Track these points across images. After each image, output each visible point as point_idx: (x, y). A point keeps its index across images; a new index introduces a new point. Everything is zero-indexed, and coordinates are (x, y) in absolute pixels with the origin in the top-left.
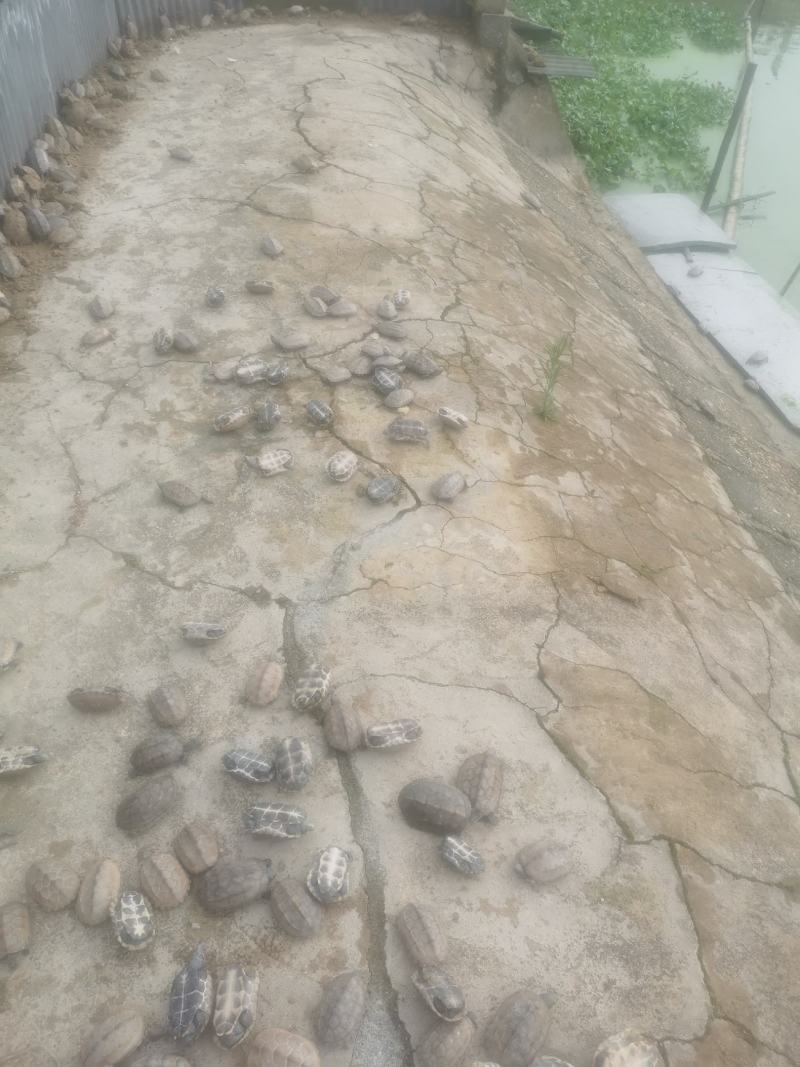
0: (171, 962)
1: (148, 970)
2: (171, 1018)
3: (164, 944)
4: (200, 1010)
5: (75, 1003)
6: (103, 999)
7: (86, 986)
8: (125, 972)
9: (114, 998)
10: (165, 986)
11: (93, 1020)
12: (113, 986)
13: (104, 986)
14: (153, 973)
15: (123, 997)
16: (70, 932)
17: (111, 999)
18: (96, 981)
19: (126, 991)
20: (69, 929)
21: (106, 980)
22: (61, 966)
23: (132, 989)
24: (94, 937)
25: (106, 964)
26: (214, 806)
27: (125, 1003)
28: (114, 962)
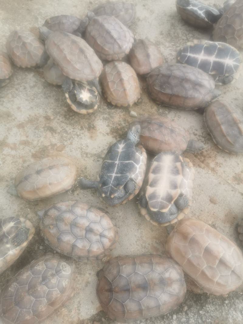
0: (107, 134)
1: (87, 134)
2: (101, 177)
3: (105, 119)
4: (132, 180)
5: (24, 138)
6: (47, 143)
7: (35, 129)
8: (69, 129)
9: (56, 144)
10: (100, 150)
11: (34, 156)
12: (57, 136)
13: (49, 134)
14: (91, 137)
15: (63, 147)
16: (32, 87)
17: (53, 145)
18: (44, 128)
19: (66, 143)
20: (32, 85)
21: (52, 130)
22: (19, 108)
23: (71, 144)
24: (50, 96)
25: (54, 119)
26: (161, 36)
27: (63, 152)
28: (61, 119)
